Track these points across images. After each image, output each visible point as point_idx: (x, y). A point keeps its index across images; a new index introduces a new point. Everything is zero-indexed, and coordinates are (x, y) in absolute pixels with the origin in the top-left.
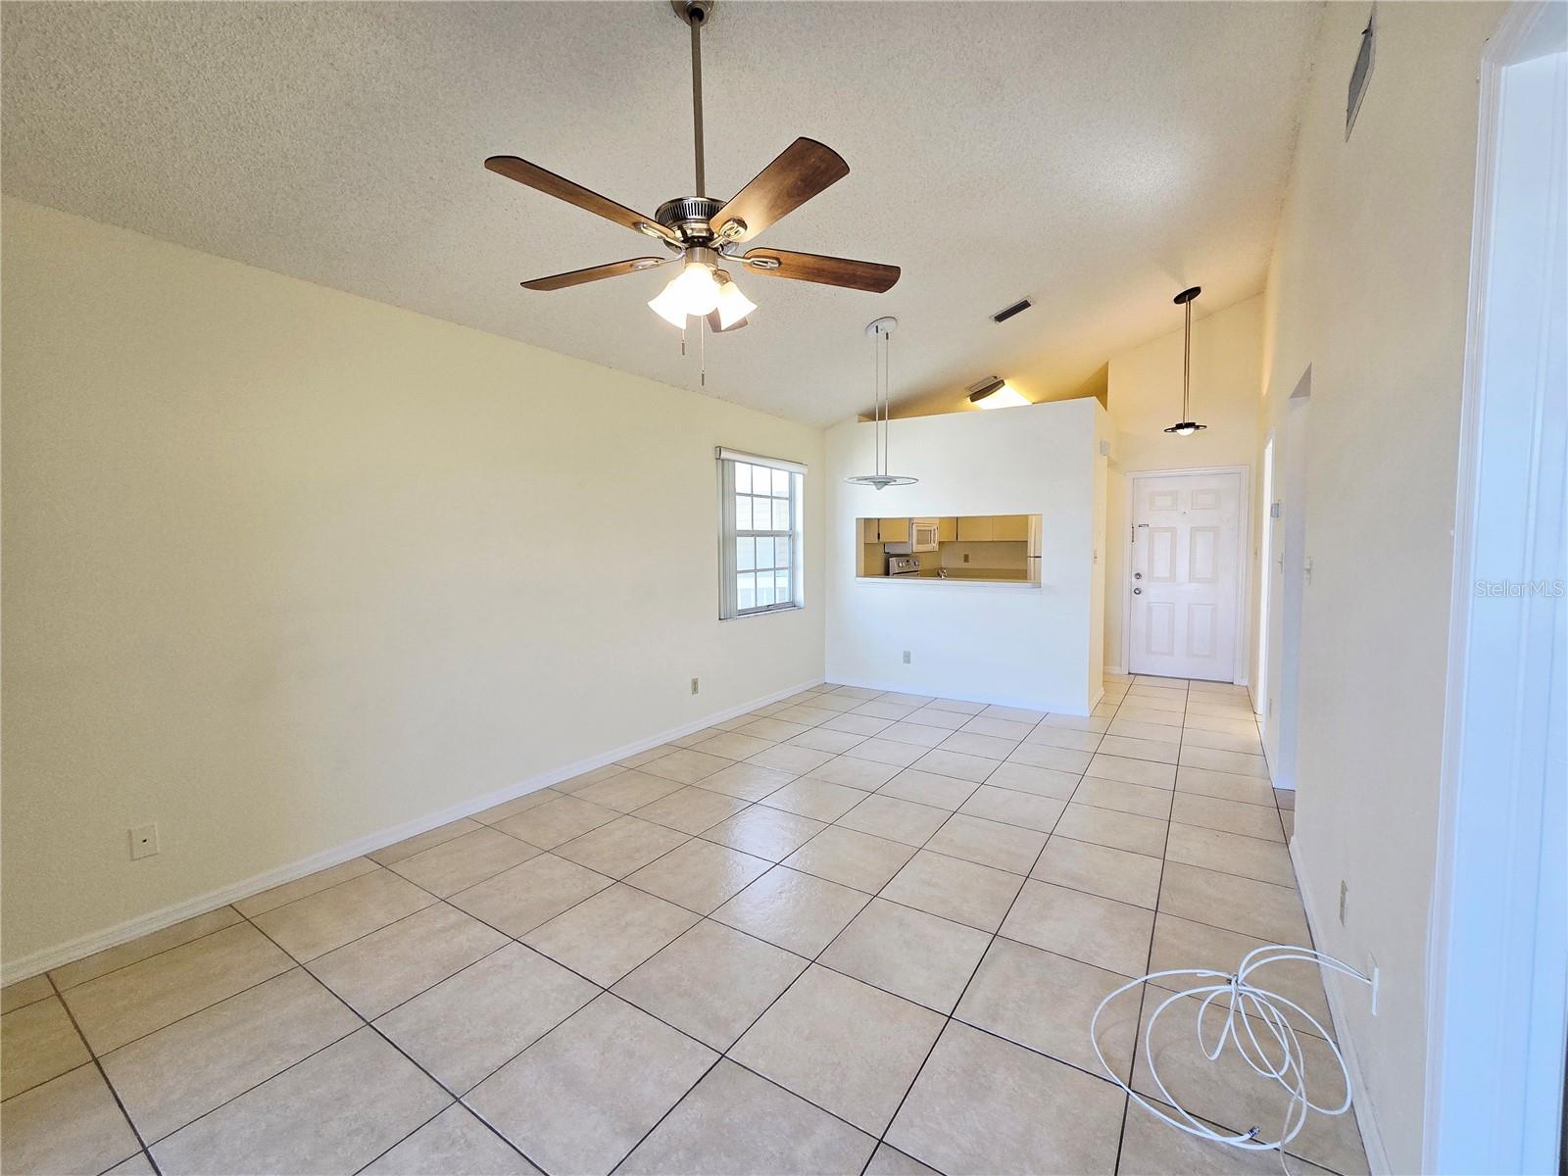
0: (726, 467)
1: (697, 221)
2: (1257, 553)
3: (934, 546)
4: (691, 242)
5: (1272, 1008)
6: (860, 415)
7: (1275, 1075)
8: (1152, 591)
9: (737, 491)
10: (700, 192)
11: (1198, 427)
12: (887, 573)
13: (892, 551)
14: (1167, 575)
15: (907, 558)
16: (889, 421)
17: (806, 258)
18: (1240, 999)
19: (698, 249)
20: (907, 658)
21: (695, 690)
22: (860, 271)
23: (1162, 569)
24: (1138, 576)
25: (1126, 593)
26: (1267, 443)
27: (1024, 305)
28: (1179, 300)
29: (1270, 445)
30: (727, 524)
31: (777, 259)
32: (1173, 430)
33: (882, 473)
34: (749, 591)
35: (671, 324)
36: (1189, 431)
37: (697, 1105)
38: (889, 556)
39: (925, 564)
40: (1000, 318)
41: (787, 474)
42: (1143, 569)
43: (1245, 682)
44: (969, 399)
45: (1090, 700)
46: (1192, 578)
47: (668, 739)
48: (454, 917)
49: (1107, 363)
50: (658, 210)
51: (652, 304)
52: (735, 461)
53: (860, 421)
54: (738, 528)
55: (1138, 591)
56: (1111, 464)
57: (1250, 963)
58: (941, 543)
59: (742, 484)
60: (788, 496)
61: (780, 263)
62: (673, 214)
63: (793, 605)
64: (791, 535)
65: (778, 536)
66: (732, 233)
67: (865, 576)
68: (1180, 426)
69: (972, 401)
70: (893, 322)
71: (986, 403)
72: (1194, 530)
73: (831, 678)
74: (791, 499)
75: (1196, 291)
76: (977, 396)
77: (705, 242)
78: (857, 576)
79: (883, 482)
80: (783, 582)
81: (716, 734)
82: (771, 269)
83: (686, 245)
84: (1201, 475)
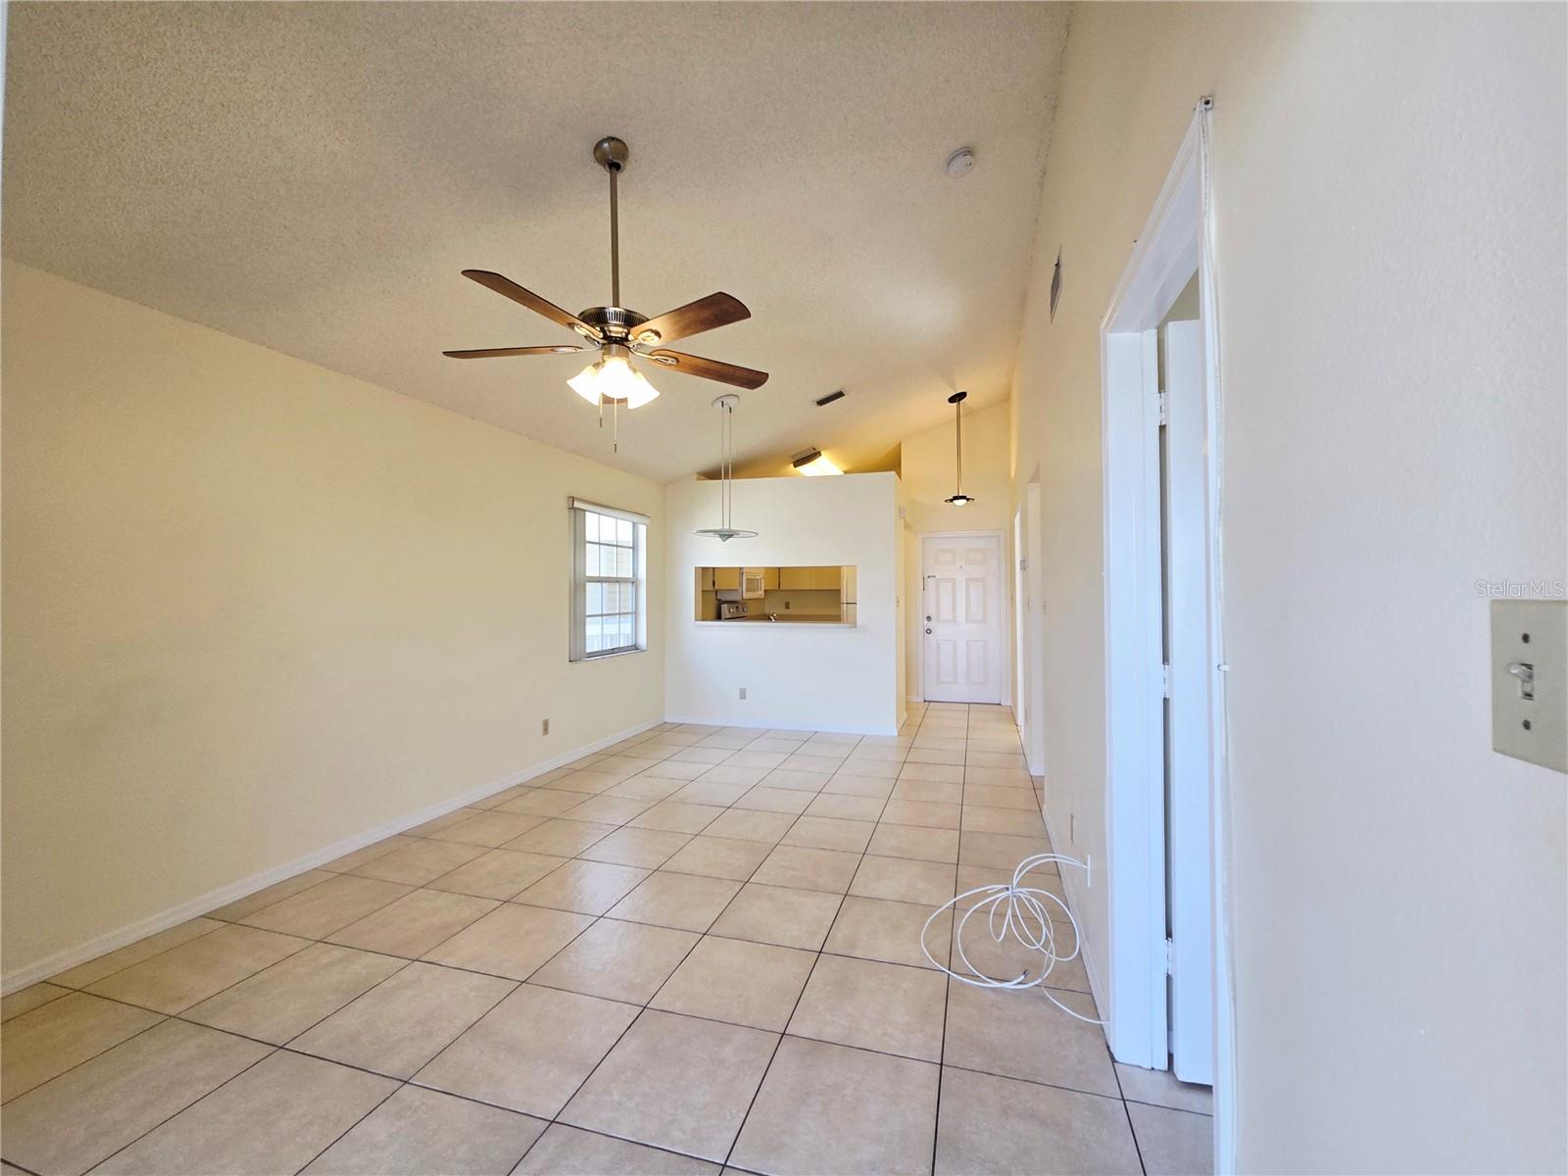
0: (578, 515)
1: (616, 325)
2: (1013, 598)
3: (760, 593)
4: (609, 340)
5: (1033, 900)
6: (698, 473)
7: (1038, 946)
8: (940, 631)
9: (588, 539)
10: (616, 304)
11: (968, 500)
12: (719, 617)
13: (723, 599)
14: (950, 617)
15: (736, 605)
16: (733, 481)
17: (698, 360)
18: (1015, 900)
19: (614, 346)
20: (743, 694)
21: (546, 731)
22: (738, 373)
23: (946, 614)
24: (929, 618)
25: (921, 632)
26: (1016, 514)
27: (840, 394)
28: (952, 400)
29: (1018, 516)
30: (577, 571)
31: (677, 359)
32: (951, 501)
33: (726, 527)
34: (597, 635)
35: (586, 401)
36: (964, 501)
37: (631, 1044)
38: (720, 603)
39: (752, 610)
40: (821, 402)
41: (631, 524)
42: (932, 613)
43: (1009, 704)
44: (792, 465)
45: (897, 722)
46: (968, 620)
47: (519, 781)
48: (337, 953)
49: (900, 445)
50: (583, 313)
51: (571, 383)
52: (585, 511)
53: (698, 479)
54: (588, 574)
55: (929, 631)
56: (907, 526)
57: (1020, 871)
58: (765, 591)
59: (591, 534)
60: (631, 545)
61: (678, 361)
62: (597, 318)
63: (635, 647)
64: (634, 582)
65: (623, 582)
66: (649, 339)
67: (703, 620)
68: (956, 498)
69: (795, 466)
70: (736, 399)
71: (806, 470)
72: (969, 580)
73: (669, 719)
74: (634, 548)
75: (962, 395)
76: (799, 462)
77: (622, 341)
78: (696, 620)
79: (726, 535)
80: (627, 627)
81: (569, 772)
82: (670, 365)
83: (605, 342)
84: (971, 537)
